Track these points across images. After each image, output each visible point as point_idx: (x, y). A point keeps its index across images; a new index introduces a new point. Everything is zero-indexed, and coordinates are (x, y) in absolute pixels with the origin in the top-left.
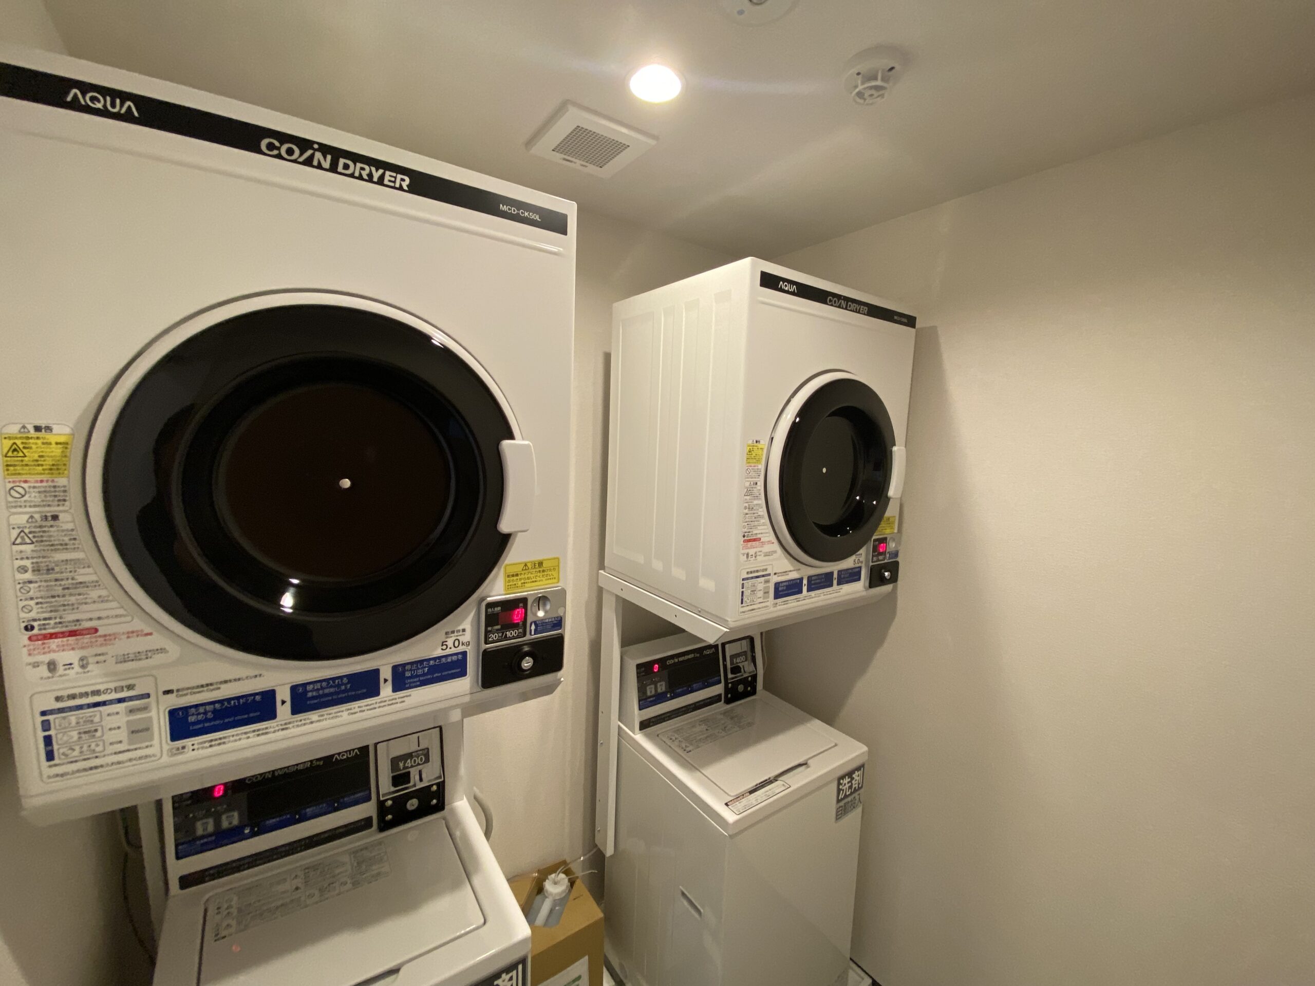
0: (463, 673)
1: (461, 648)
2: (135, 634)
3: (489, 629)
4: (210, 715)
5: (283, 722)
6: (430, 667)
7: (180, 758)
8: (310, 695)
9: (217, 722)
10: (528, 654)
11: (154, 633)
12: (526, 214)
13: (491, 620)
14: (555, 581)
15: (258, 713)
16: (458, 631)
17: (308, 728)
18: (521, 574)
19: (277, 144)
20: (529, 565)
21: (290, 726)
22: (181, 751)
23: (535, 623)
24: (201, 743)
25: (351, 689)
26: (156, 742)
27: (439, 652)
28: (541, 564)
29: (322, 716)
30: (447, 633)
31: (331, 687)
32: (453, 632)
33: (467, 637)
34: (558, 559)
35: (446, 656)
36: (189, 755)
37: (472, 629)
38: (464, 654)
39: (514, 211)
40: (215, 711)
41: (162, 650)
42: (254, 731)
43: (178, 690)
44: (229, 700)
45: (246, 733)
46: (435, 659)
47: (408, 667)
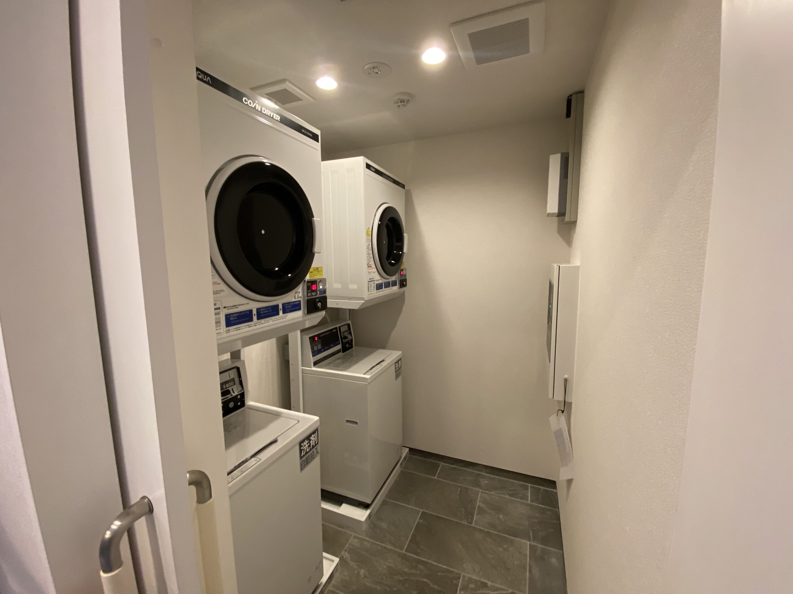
0: (300, 309)
1: (299, 299)
2: (216, 283)
3: (308, 291)
4: (236, 318)
5: (255, 323)
6: (292, 305)
7: (228, 334)
8: (262, 312)
9: (238, 321)
10: (319, 301)
11: (221, 284)
12: (309, 134)
13: (309, 288)
14: (322, 276)
15: (248, 319)
16: (298, 292)
17: (261, 326)
18: (313, 272)
19: (247, 100)
20: (315, 269)
21: (257, 324)
22: (229, 331)
23: (319, 290)
24: (234, 329)
25: (272, 312)
26: (222, 327)
27: (294, 300)
28: (318, 269)
29: (265, 321)
30: (295, 293)
31: (267, 310)
32: (297, 292)
33: (300, 295)
34: (322, 267)
35: (296, 302)
36: (231, 333)
37: (302, 291)
38: (300, 301)
39: (306, 132)
40: (237, 317)
41: (222, 291)
42: (248, 325)
43: (227, 307)
44: (241, 312)
45: (245, 326)
46: (293, 302)
47: (286, 305)
